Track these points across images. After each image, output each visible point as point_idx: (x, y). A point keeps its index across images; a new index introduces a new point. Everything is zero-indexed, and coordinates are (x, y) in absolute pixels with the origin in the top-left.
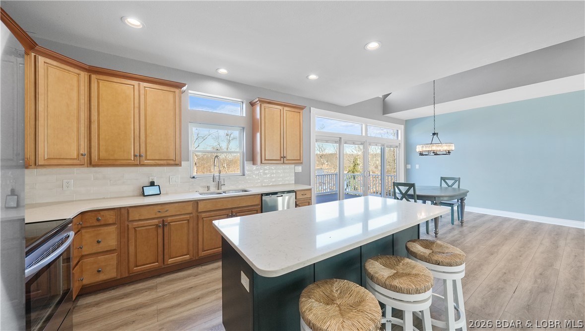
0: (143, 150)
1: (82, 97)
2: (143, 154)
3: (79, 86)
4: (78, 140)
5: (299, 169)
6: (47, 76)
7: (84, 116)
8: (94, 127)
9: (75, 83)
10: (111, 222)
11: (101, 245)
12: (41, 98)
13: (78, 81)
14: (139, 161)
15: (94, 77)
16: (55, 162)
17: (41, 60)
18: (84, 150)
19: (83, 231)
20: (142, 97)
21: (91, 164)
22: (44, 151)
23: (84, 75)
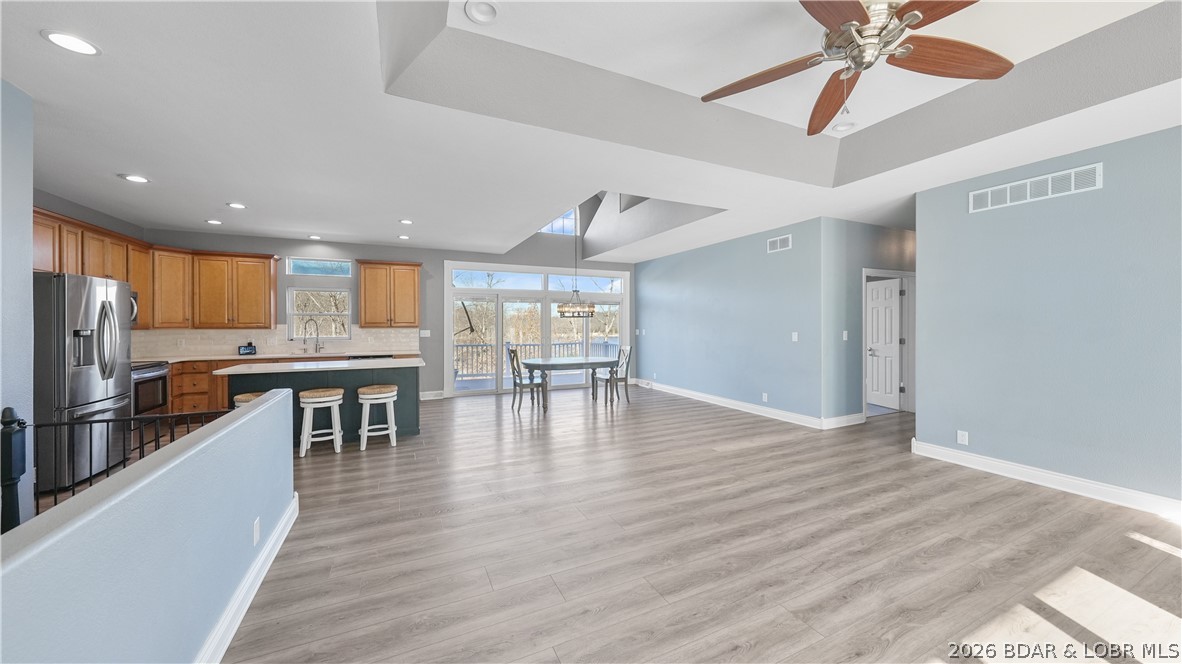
0: (235, 315)
1: (187, 275)
2: (236, 319)
3: (184, 267)
4: (184, 308)
5: (427, 333)
6: (161, 264)
7: (188, 289)
8: (197, 297)
9: (181, 265)
10: (204, 371)
11: (197, 387)
12: (156, 280)
13: (184, 264)
14: (231, 325)
15: (196, 258)
16: (165, 325)
17: (157, 253)
18: (188, 315)
19: (184, 376)
20: (235, 271)
21: (194, 327)
22: (159, 317)
23: (188, 258)
